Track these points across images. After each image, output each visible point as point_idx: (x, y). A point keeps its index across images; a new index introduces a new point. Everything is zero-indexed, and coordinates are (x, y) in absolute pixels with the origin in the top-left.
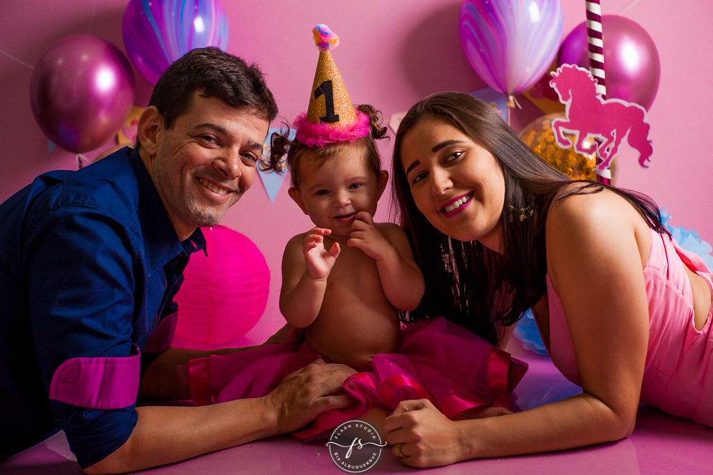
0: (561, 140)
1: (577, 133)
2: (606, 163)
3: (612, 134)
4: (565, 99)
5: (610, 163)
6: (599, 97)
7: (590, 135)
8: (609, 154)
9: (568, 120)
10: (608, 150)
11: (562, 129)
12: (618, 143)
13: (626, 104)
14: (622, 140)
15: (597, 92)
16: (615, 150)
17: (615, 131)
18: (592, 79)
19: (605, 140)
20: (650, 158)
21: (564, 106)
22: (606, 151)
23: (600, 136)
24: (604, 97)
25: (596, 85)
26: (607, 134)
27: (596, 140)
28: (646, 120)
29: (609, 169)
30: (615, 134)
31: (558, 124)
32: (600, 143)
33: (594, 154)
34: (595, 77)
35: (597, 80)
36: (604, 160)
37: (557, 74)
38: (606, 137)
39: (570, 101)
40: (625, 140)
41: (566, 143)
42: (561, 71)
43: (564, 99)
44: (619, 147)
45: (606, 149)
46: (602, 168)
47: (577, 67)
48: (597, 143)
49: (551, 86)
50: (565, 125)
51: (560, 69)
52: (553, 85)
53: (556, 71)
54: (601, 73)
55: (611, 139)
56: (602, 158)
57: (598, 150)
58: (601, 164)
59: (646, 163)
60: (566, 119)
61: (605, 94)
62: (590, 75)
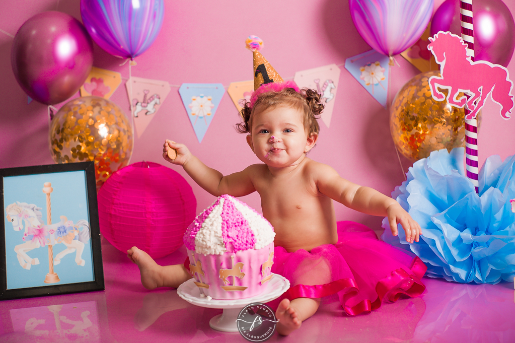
0: (436, 94)
1: (450, 88)
2: (473, 114)
3: (479, 90)
4: (441, 60)
5: (476, 114)
6: (469, 59)
7: (460, 90)
8: (476, 106)
9: (442, 78)
10: (475, 103)
11: (437, 85)
12: (483, 97)
13: (492, 65)
14: (488, 95)
15: (467, 55)
16: (481, 103)
17: (481, 87)
18: (463, 44)
19: (472, 95)
20: (510, 111)
21: (439, 66)
22: (473, 104)
23: (469, 92)
24: (473, 59)
25: (466, 48)
26: (474, 90)
27: (465, 94)
28: (508, 79)
29: (476, 119)
30: (482, 90)
31: (434, 81)
32: (469, 97)
33: (463, 106)
34: (466, 42)
35: (467, 44)
36: (472, 111)
37: (434, 40)
38: (474, 92)
39: (444, 62)
40: (490, 95)
41: (441, 97)
42: (437, 37)
43: (439, 61)
44: (485, 101)
45: (474, 102)
46: (470, 118)
47: (450, 34)
48: (466, 97)
49: (429, 49)
50: (439, 82)
51: (436, 35)
52: (430, 48)
53: (433, 38)
54: (470, 39)
55: (478, 94)
56: (470, 110)
57: (467, 102)
58: (469, 115)
59: (507, 114)
60: (441, 77)
61: (474, 56)
62: (462, 41)
